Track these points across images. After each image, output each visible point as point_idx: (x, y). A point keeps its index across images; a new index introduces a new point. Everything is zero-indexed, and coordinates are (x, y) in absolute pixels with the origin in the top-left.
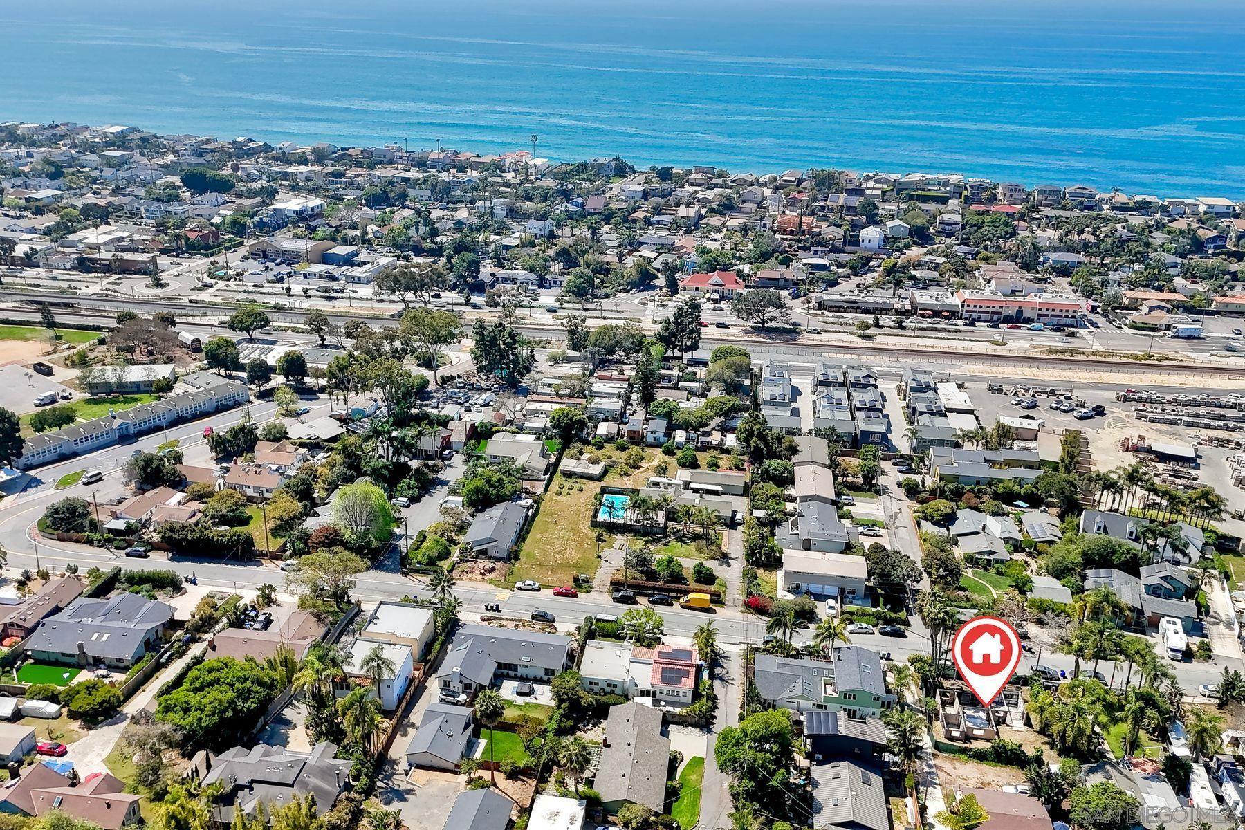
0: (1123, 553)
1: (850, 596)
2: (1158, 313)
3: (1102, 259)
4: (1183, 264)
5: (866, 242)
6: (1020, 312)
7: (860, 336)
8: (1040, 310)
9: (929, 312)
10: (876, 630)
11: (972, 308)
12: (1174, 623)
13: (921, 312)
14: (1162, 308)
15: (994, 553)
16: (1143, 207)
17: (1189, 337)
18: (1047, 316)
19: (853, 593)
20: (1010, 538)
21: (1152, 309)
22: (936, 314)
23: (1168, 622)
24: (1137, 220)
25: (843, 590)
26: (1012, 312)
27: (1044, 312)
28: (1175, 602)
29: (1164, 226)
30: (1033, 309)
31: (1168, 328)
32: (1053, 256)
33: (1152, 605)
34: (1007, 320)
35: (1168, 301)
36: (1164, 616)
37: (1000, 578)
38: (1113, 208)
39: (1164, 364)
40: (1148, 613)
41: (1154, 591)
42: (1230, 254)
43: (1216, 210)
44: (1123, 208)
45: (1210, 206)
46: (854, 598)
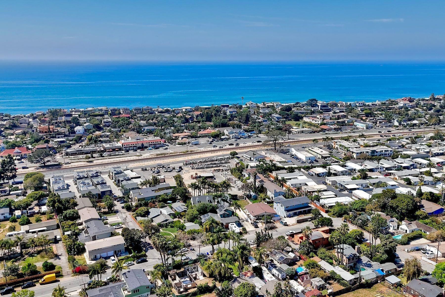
0: (209, 207)
1: (119, 253)
2: (184, 139)
3: (161, 128)
4: (185, 126)
5: (78, 132)
6: (143, 145)
7: (87, 162)
8: (149, 143)
9: (111, 150)
10: (135, 263)
11: (126, 146)
12: (233, 224)
13: (108, 150)
14: (185, 137)
15: (168, 220)
16: (167, 111)
17: (196, 144)
18: (152, 145)
19: (120, 251)
20: (171, 214)
21: (182, 138)
22: (114, 150)
23: (231, 225)
24: (167, 115)
25: (115, 252)
26: (140, 145)
27: (150, 143)
28: (230, 218)
29: (175, 116)
30: (147, 143)
31: (189, 143)
32: (146, 128)
33: (225, 221)
34: (139, 148)
35: (186, 135)
36: (229, 223)
37: (172, 229)
38: (159, 112)
39: (192, 153)
40: (225, 224)
41: (223, 216)
42: (196, 122)
43: (188, 110)
44: (161, 112)
45: (186, 109)
46: (121, 253)
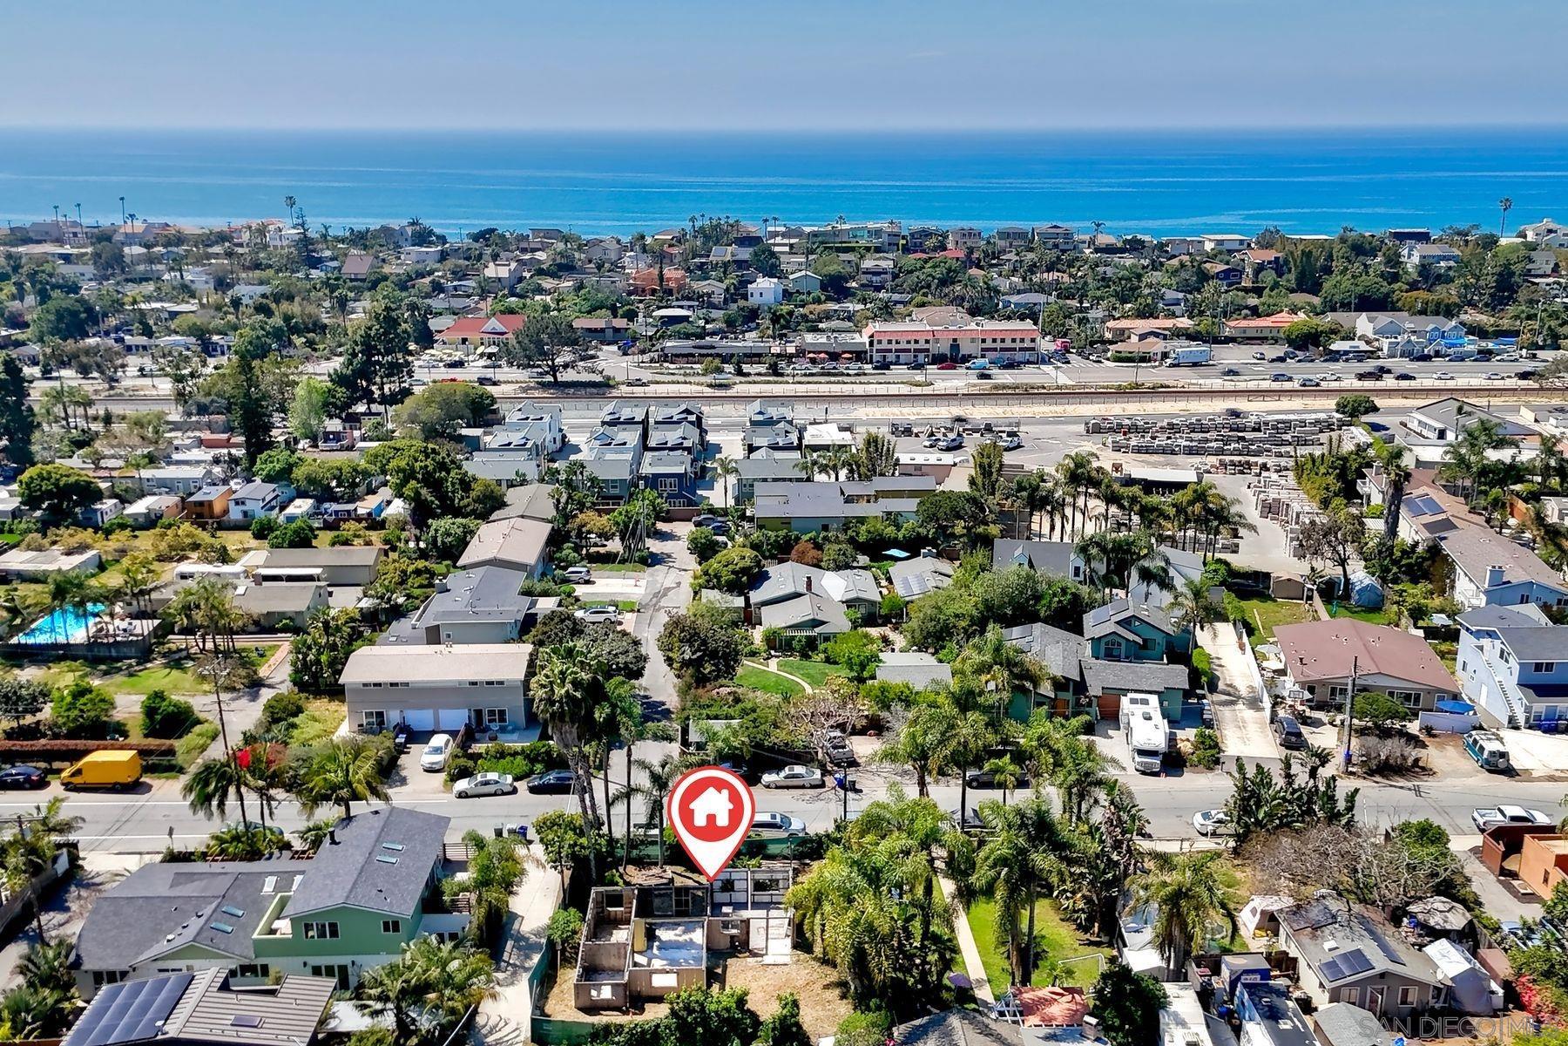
0: (1055, 595)
1: (495, 726)
2: (1152, 339)
4: (1187, 300)
5: (757, 295)
6: (955, 346)
7: (710, 386)
8: (984, 341)
9: (822, 355)
10: (522, 786)
11: (885, 346)
12: (1146, 702)
14: (1157, 335)
15: (823, 623)
16: (1135, 246)
18: (995, 350)
19: (502, 719)
21: (1143, 337)
22: (834, 356)
23: (1133, 701)
25: (479, 713)
26: (944, 347)
27: (989, 344)
28: (1149, 667)
30: (973, 340)
31: (1165, 355)
32: (1014, 299)
33: (1102, 676)
34: (939, 360)
35: (1164, 329)
36: (1125, 691)
37: (828, 668)
38: (1097, 250)
40: (1095, 690)
41: (1108, 649)
42: (1246, 290)
43: (1227, 246)
44: (1110, 250)
45: (1220, 242)
46: (503, 730)
